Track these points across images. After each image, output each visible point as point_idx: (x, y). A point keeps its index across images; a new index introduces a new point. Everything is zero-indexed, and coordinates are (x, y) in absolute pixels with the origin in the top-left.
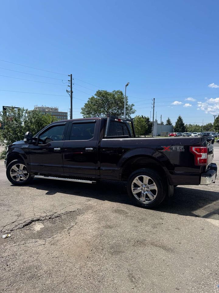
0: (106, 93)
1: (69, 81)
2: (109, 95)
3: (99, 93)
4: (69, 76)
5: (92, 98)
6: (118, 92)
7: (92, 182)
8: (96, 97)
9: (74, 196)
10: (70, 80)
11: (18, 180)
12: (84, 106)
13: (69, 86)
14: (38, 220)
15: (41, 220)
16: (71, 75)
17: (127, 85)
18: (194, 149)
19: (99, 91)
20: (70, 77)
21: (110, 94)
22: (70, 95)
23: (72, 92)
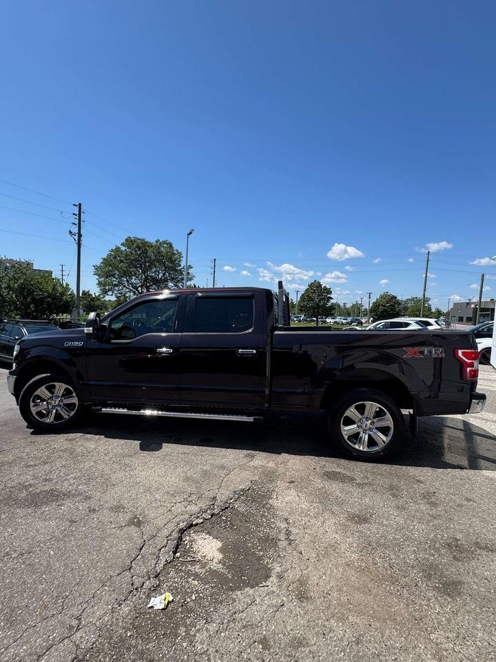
0: (144, 243)
1: (74, 214)
2: (148, 246)
3: (129, 242)
4: (75, 205)
5: (118, 249)
6: (165, 242)
7: (254, 419)
8: (123, 248)
9: (210, 448)
10: (77, 213)
11: (50, 420)
12: (102, 263)
13: (74, 224)
14: (191, 526)
15: (197, 524)
16: (80, 205)
17: (191, 233)
18: (460, 352)
19: (130, 238)
20: (77, 208)
21: (151, 246)
22: (77, 239)
23: (80, 236)
